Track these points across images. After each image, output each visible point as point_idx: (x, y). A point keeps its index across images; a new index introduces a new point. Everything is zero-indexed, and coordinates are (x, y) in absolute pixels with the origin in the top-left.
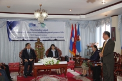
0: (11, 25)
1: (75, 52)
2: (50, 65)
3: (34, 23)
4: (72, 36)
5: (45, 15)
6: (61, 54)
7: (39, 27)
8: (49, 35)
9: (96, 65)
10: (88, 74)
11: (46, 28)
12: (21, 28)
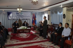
0: (9, 14)
1: (34, 24)
2: (23, 29)
3: (18, 13)
4: (33, 18)
5: (21, 9)
6: (28, 25)
7: (20, 14)
8: (24, 18)
9: (41, 29)
10: (38, 32)
11: (23, 14)
12: (13, 15)
